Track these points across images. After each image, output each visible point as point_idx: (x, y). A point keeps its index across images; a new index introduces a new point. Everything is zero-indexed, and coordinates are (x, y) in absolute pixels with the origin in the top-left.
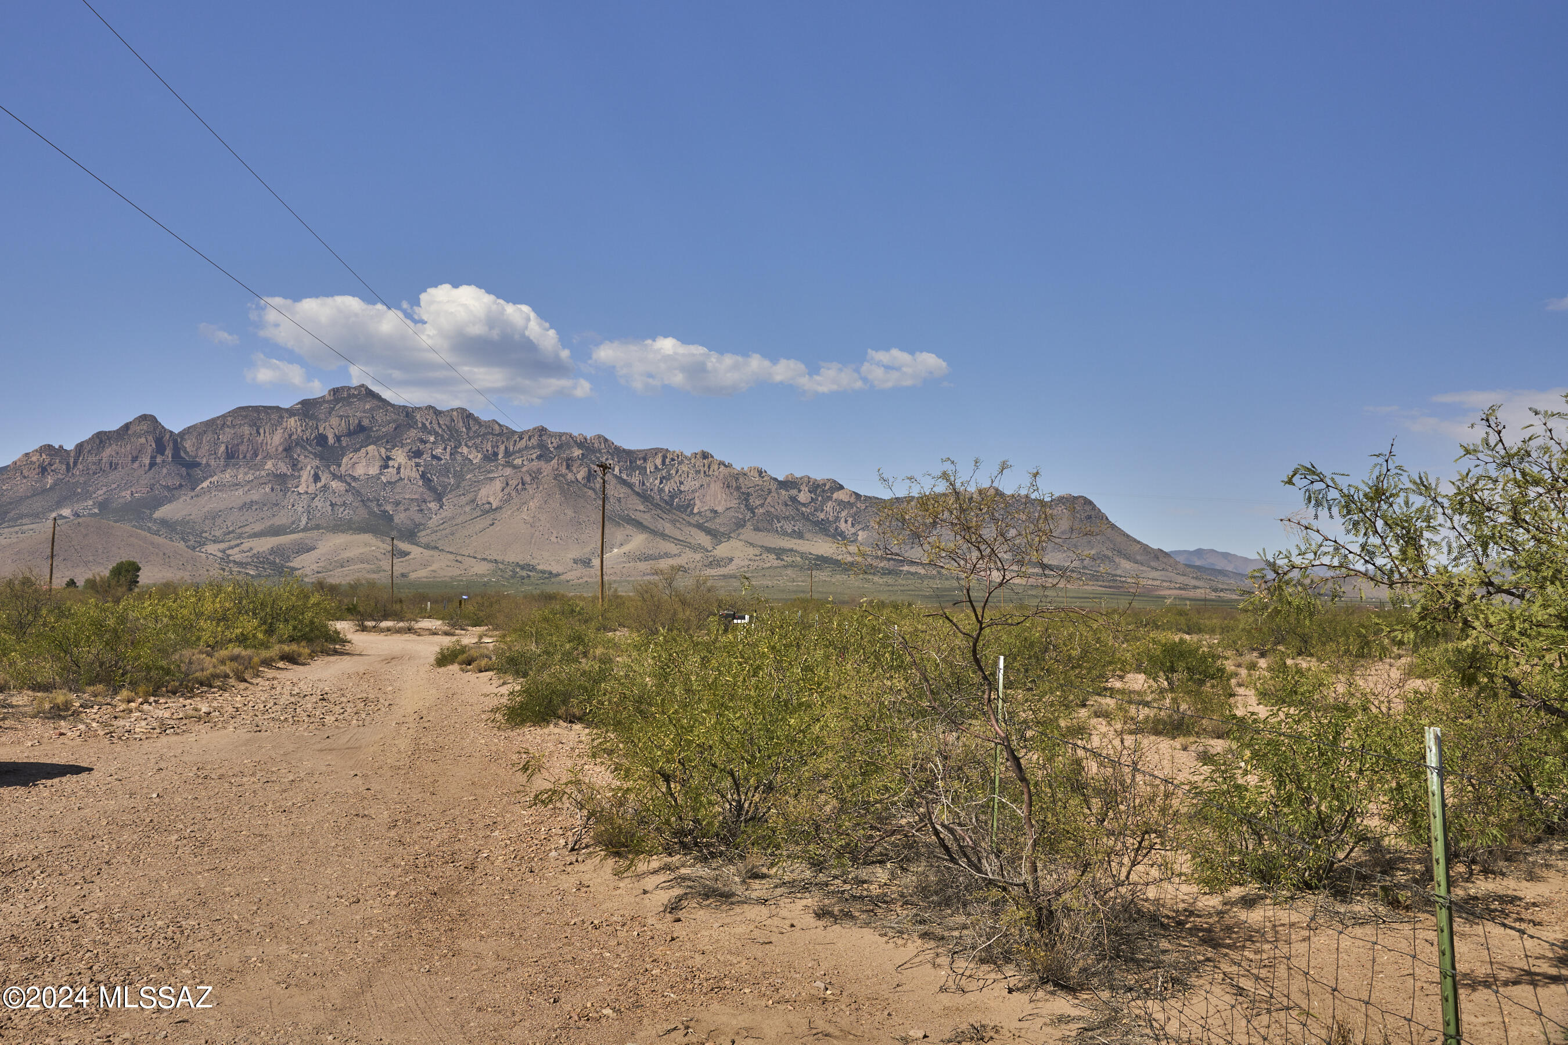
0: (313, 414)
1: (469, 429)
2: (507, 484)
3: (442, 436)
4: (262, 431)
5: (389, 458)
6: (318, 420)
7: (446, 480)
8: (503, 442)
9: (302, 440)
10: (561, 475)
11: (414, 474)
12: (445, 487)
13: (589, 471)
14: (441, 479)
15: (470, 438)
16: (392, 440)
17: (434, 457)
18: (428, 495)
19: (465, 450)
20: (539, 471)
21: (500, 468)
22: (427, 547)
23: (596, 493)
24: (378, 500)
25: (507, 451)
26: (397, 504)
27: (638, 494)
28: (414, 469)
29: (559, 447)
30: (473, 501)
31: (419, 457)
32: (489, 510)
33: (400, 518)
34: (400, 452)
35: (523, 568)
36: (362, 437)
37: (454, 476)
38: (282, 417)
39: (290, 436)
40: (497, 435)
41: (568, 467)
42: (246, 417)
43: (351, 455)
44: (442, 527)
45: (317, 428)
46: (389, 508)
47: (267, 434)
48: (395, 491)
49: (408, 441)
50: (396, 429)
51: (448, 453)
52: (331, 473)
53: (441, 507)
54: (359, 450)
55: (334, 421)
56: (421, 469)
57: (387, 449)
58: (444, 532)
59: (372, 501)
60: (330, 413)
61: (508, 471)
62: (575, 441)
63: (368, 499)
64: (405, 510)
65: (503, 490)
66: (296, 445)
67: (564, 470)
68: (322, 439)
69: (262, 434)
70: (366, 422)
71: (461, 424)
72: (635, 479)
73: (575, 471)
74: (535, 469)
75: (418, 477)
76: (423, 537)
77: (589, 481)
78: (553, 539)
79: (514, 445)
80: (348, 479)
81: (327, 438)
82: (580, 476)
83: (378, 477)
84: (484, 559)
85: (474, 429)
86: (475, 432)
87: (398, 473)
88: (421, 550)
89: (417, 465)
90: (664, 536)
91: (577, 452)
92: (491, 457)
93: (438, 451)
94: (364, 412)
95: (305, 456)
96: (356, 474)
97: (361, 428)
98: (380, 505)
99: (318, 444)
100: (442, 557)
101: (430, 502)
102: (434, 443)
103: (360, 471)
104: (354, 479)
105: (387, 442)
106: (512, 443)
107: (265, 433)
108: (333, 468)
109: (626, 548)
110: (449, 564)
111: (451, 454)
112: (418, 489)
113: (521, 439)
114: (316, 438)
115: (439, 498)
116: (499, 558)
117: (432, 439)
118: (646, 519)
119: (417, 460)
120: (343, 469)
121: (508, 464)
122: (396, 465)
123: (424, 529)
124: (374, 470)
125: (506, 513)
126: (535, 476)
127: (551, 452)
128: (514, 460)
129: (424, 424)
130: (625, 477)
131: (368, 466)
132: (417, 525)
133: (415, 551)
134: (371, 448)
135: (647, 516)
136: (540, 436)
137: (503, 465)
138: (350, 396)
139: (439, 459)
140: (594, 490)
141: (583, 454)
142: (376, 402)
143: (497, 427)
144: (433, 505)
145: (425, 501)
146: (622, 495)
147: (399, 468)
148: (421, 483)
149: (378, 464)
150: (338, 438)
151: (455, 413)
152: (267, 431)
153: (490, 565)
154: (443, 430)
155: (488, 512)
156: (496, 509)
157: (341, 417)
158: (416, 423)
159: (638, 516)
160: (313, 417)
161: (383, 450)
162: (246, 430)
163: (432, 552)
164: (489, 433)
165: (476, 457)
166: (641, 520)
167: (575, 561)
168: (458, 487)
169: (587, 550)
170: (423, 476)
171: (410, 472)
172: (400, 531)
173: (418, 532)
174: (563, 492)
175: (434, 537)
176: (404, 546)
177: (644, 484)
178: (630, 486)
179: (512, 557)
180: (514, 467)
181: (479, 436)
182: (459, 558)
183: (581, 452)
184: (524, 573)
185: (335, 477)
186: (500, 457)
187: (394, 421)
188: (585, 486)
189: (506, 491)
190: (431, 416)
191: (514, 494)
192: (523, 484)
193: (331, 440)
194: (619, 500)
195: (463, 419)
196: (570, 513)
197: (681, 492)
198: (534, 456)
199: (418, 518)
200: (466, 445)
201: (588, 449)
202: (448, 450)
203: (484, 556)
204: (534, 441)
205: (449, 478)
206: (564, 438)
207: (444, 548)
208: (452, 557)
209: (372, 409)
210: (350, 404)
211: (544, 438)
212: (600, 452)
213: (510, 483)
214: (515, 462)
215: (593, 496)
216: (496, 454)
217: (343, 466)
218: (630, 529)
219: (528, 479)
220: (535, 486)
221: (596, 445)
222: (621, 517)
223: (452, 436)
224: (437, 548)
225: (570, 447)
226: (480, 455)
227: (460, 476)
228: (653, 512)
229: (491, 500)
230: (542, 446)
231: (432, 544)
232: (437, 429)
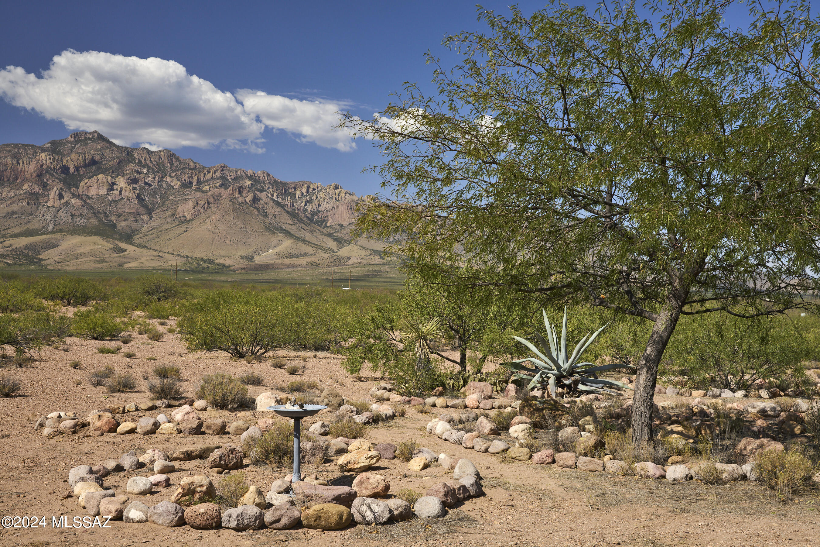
0: (59, 151)
1: (172, 164)
2: (197, 204)
3: (153, 169)
4: (21, 162)
5: (114, 184)
6: (63, 155)
7: (155, 200)
8: (196, 174)
9: (51, 169)
10: (235, 198)
11: (131, 195)
12: (154, 205)
13: (255, 196)
14: (151, 199)
15: (173, 171)
16: (117, 170)
17: (146, 183)
18: (142, 210)
19: (169, 179)
20: (220, 195)
21: (193, 192)
22: (139, 246)
23: (259, 211)
24: (106, 213)
25: (199, 182)
26: (119, 215)
27: (288, 212)
28: (132, 192)
29: (235, 179)
30: (173, 215)
31: (136, 183)
32: (184, 221)
33: (121, 225)
34: (122, 179)
35: (205, 261)
36: (94, 168)
37: (161, 197)
38: (36, 153)
39: (42, 166)
40: (192, 169)
41: (240, 193)
42: (9, 151)
43: (86, 181)
44: (151, 232)
45: (62, 161)
46: (113, 218)
47: (25, 164)
48: (118, 206)
49: (128, 172)
50: (119, 163)
51: (156, 181)
52: (71, 192)
53: (151, 219)
54: (92, 177)
55: (74, 156)
56: (137, 192)
57: (112, 177)
58: (152, 236)
59: (101, 213)
60: (72, 151)
61: (198, 194)
62: (247, 175)
63: (99, 212)
64: (125, 220)
65: (194, 208)
66: (46, 172)
67: (237, 194)
68: (65, 169)
69: (21, 164)
70: (97, 158)
71: (167, 161)
72: (288, 202)
73: (244, 195)
74: (217, 194)
75: (135, 197)
76: (137, 239)
77: (254, 202)
78: (228, 242)
79: (204, 177)
80: (84, 197)
81: (69, 168)
82: (248, 199)
83: (106, 197)
84: (179, 255)
85: (175, 165)
86: (176, 167)
87: (120, 194)
88: (134, 248)
89: (134, 189)
90: (304, 241)
91: (248, 183)
92: (187, 185)
93: (149, 179)
94: (97, 150)
95: (53, 181)
96: (90, 195)
97: (93, 162)
98: (107, 216)
99: (62, 172)
100: (149, 253)
101: (143, 215)
102: (146, 174)
103: (93, 192)
104: (89, 197)
105: (113, 172)
106: (202, 175)
107: (23, 163)
108: (73, 189)
109: (278, 250)
110: (153, 258)
111: (159, 182)
112: (135, 205)
113: (209, 172)
114: (60, 168)
115: (149, 212)
116: (190, 255)
117: (145, 171)
118: (293, 229)
119: (134, 186)
120: (80, 190)
121: (199, 189)
122: (119, 189)
123: (138, 234)
124: (103, 192)
125: (196, 223)
126: (217, 198)
127: (230, 182)
128: (203, 187)
129: (140, 161)
130: (280, 200)
131: (98, 188)
132: (133, 231)
133: (130, 249)
134: (101, 176)
135: (294, 227)
136: (222, 171)
137: (195, 190)
138: (86, 139)
139: (150, 185)
140: (257, 209)
141: (252, 184)
142: (105, 144)
143: (192, 164)
144: (145, 218)
145: (139, 214)
146: (277, 213)
147: (121, 191)
148: (136, 201)
149: (105, 188)
150: (77, 169)
151: (162, 153)
152: (25, 161)
153: (183, 259)
154: (154, 165)
155: (183, 222)
156: (189, 220)
157: (79, 153)
158: (134, 159)
159: (288, 227)
160: (58, 153)
161: (109, 178)
162: (10, 161)
163: (142, 250)
164: (186, 168)
165: (176, 184)
166: (290, 231)
167: (242, 258)
168: (163, 205)
169: (251, 250)
170: (138, 197)
171: (128, 193)
172: (121, 234)
173: (134, 235)
174: (235, 210)
175: (145, 239)
176: (123, 245)
177: (293, 206)
178: (283, 207)
179: (198, 254)
180: (203, 192)
181: (179, 169)
182: (161, 254)
183: (250, 182)
184: (205, 265)
185: (74, 196)
186: (194, 184)
187: (118, 157)
188: (251, 206)
189: (196, 208)
190: (145, 155)
191: (202, 210)
192: (209, 204)
193: (72, 170)
194: (275, 216)
195: (168, 157)
196: (240, 224)
197: (319, 211)
198: (218, 185)
199: (134, 225)
200: (170, 176)
201: (255, 180)
202: (157, 178)
203: (179, 253)
204: (218, 174)
205: (157, 198)
206: (239, 173)
207: (151, 247)
208: (155, 253)
209: (102, 149)
210: (86, 145)
211: (225, 172)
212: (264, 183)
213: (199, 203)
214: (204, 189)
215: (257, 213)
216: (191, 183)
217: (80, 188)
218: (281, 236)
219: (211, 200)
220: (216, 206)
221: (261, 178)
222: (276, 228)
223: (160, 169)
224: (146, 247)
225: (243, 179)
226: (179, 183)
227: (164, 198)
228: (298, 225)
229: (186, 214)
230: (223, 178)
231: (144, 244)
232: (149, 164)
